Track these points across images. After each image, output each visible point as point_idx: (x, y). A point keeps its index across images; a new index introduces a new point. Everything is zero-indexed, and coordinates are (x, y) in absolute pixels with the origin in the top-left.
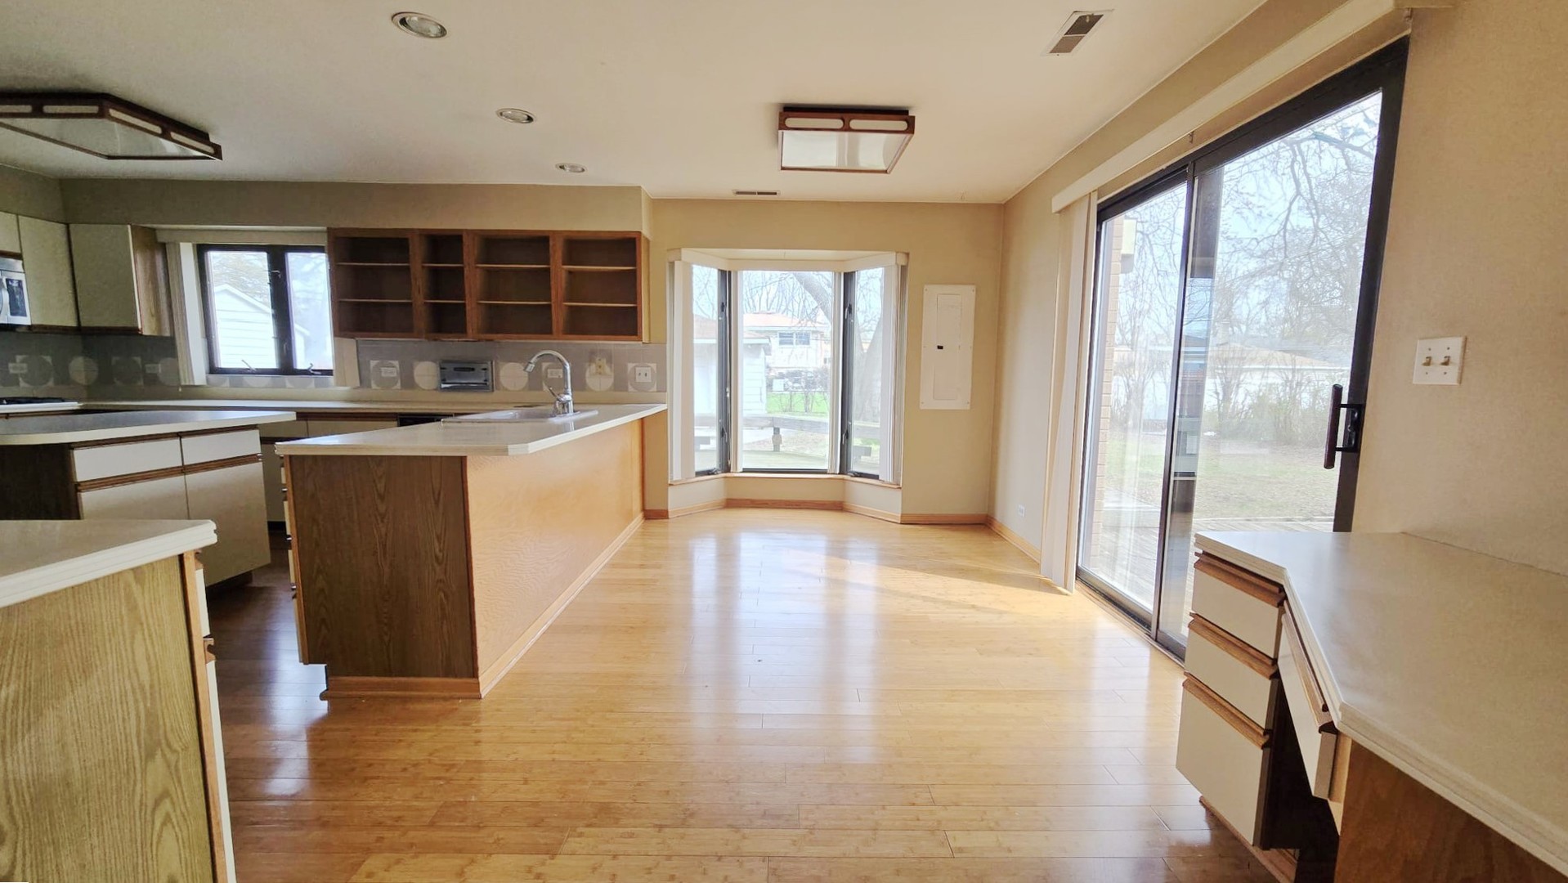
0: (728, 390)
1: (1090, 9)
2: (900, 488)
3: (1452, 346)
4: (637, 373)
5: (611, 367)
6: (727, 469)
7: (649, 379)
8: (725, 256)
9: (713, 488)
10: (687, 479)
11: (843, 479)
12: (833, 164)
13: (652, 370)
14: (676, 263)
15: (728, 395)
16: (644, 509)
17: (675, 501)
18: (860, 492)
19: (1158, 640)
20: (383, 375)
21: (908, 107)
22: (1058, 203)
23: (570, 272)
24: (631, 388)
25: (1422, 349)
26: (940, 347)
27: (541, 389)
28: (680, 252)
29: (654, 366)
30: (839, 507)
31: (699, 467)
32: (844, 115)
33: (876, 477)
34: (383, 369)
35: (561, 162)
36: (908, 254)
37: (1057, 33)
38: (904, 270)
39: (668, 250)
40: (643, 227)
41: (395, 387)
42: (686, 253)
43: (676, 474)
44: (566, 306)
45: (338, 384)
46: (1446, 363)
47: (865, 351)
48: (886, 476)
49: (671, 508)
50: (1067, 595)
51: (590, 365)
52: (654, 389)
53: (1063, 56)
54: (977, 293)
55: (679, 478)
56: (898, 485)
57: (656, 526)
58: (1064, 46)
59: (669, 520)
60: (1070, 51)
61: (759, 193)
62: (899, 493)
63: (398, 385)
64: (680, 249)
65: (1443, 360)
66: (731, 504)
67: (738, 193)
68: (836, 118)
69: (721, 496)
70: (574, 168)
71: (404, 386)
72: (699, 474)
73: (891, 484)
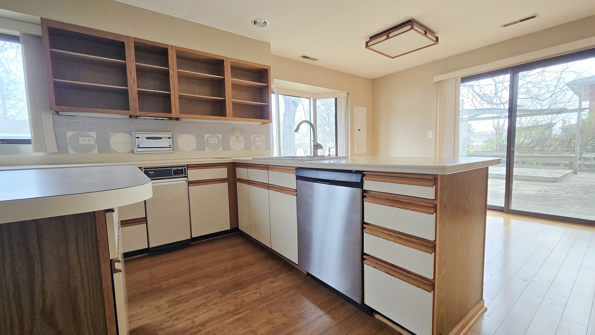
19: (509, 212)
20: (81, 142)
22: (437, 79)
23: (234, 82)
26: (359, 130)
27: (204, 150)
34: (80, 138)
40: (271, 64)
41: (93, 152)
44: (233, 101)
45: (36, 150)
51: (232, 136)
54: (367, 111)
61: (311, 59)
63: (96, 151)
67: (303, 57)
71: (100, 151)
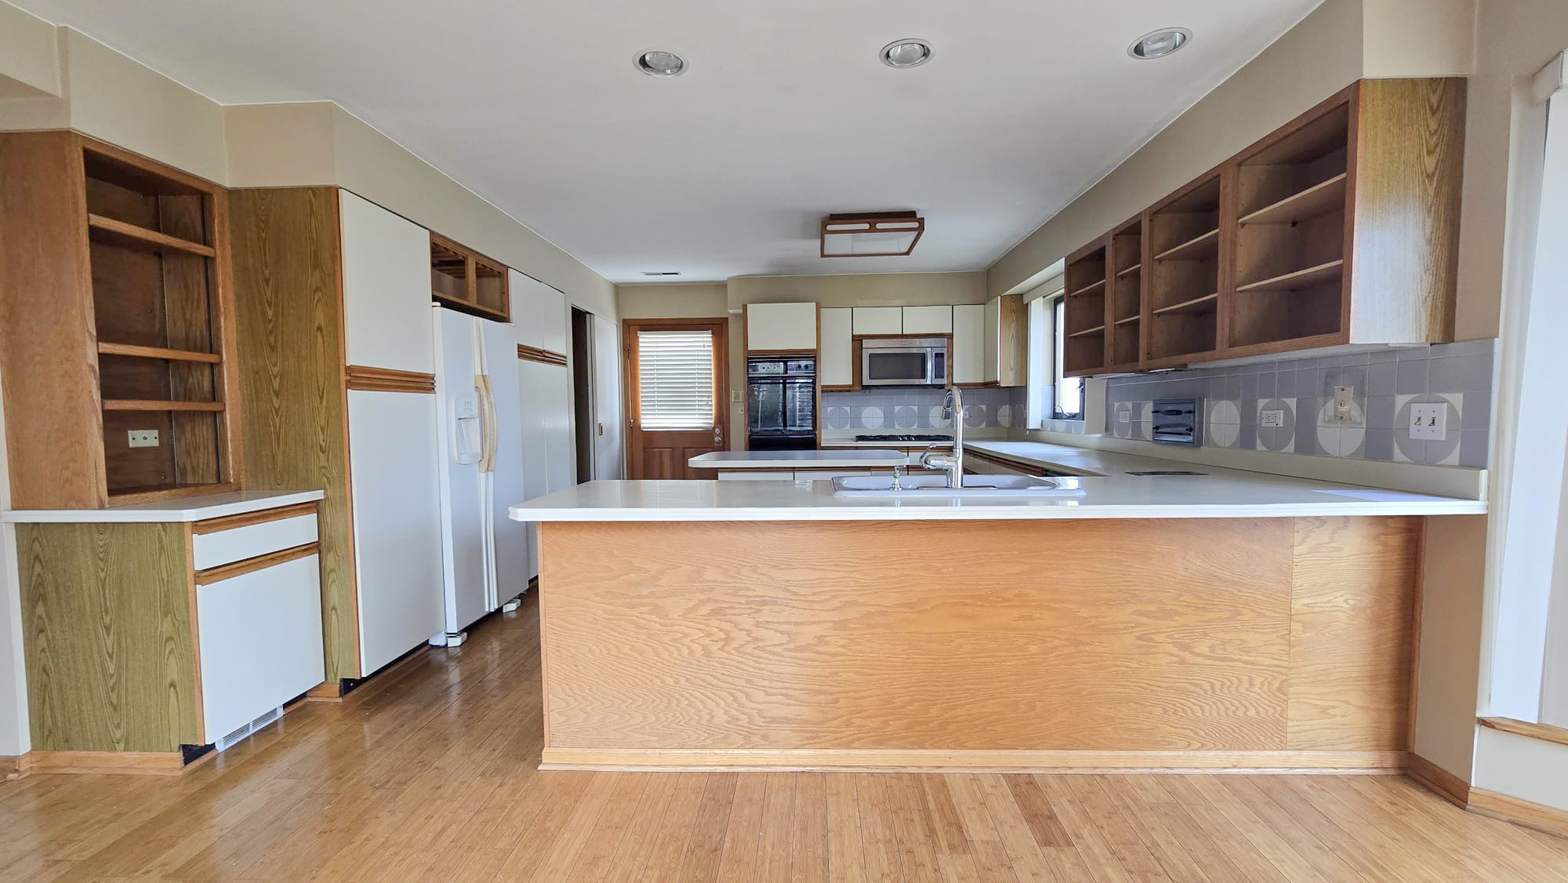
4: (1413, 419)
7: (1441, 433)
24: (1396, 453)
29: (1457, 399)
52: (1454, 457)
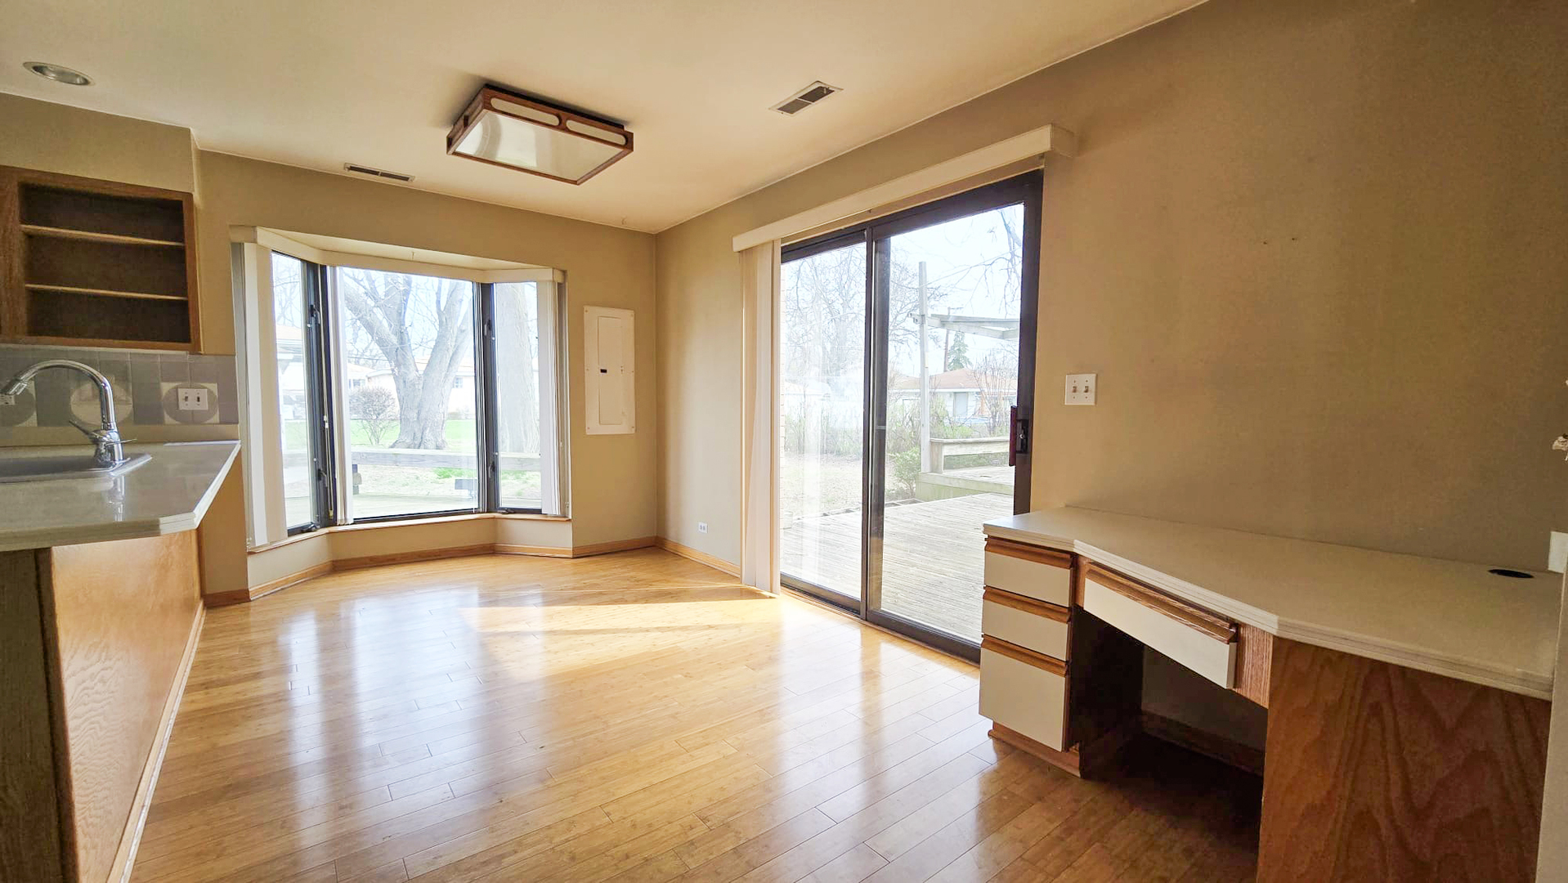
0: (326, 418)
1: (828, 82)
2: (570, 520)
3: (1089, 379)
5: (127, 390)
6: (332, 522)
7: (203, 406)
8: (314, 245)
9: (312, 549)
10: (273, 542)
11: (494, 518)
12: (531, 164)
13: (210, 392)
14: (246, 245)
15: (327, 426)
16: (203, 595)
17: (258, 575)
18: (521, 532)
19: (868, 618)
21: (624, 121)
22: (741, 242)
23: (30, 236)
24: (168, 419)
25: (1069, 381)
26: (604, 371)
28: (255, 232)
29: (214, 387)
30: (490, 550)
31: (292, 523)
32: (561, 113)
33: (539, 512)
35: (39, 59)
36: (564, 272)
37: (792, 93)
38: (561, 287)
39: (231, 226)
40: (196, 189)
42: (265, 236)
43: (260, 535)
44: (27, 288)
46: (1086, 391)
47: (421, 373)
48: (552, 508)
49: (252, 587)
50: (771, 597)
52: (214, 420)
53: (786, 115)
54: (635, 319)
55: (265, 542)
56: (565, 517)
57: (230, 616)
58: (791, 108)
59: (252, 604)
60: (792, 113)
61: (384, 175)
62: (569, 526)
64: (254, 227)
65: (1084, 389)
66: (339, 566)
67: (352, 168)
68: (551, 114)
69: (325, 559)
70: (66, 77)
72: (292, 532)
73: (556, 516)
